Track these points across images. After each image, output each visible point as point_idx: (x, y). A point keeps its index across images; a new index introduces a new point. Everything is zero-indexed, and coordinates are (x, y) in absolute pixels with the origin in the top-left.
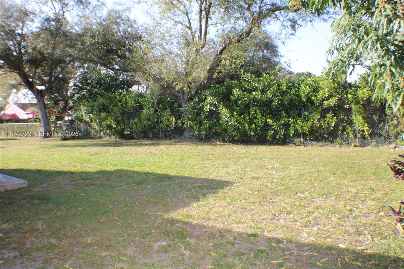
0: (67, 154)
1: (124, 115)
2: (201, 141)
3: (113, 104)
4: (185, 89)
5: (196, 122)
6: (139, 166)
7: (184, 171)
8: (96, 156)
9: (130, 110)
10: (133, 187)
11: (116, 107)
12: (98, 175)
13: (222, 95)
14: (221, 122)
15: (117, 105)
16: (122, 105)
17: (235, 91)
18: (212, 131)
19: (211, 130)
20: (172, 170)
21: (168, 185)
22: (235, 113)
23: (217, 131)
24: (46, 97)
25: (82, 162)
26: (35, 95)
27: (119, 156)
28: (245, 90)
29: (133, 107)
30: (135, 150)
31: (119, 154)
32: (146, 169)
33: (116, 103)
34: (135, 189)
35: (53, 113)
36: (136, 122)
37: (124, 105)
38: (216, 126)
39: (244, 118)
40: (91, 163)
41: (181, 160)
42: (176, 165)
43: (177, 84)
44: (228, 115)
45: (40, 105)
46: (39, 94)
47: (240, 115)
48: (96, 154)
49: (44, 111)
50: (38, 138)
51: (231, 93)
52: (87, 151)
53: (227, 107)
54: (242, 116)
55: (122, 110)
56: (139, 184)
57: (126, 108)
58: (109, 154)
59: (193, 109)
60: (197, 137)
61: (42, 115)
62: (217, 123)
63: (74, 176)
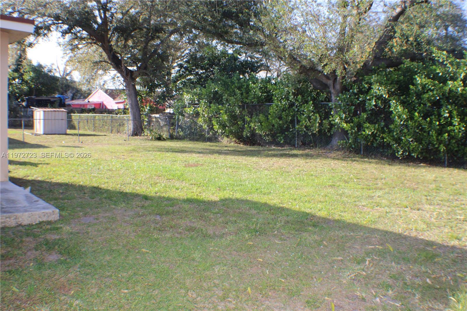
0: (153, 161)
1: (244, 109)
2: (357, 154)
3: (228, 92)
4: (338, 72)
5: (352, 125)
6: (261, 192)
7: (342, 209)
8: (194, 168)
9: (253, 102)
10: (247, 240)
11: (233, 96)
12: (187, 206)
13: (397, 84)
14: (392, 126)
15: (235, 94)
16: (242, 94)
17: (418, 79)
18: (376, 140)
19: (374, 138)
20: (320, 206)
21: (316, 241)
22: (416, 114)
23: (385, 140)
24: (138, 79)
25: (171, 177)
26: (123, 76)
27: (230, 170)
28: (436, 77)
29: (258, 98)
30: (257, 163)
31: (230, 167)
32: (274, 200)
33: (234, 91)
34: (251, 246)
35: (146, 102)
36: (262, 120)
37: (244, 94)
38: (384, 132)
39: (431, 122)
40: (183, 181)
41: (332, 186)
42: (326, 196)
43: (326, 65)
44: (405, 116)
45: (129, 90)
46: (129, 76)
47: (425, 118)
48: (196, 165)
49: (133, 99)
50: (125, 136)
51: (412, 81)
52: (184, 159)
53: (403, 103)
54: (428, 119)
55: (242, 102)
56: (260, 235)
57: (247, 98)
58: (215, 166)
59: (348, 105)
60: (352, 148)
61: (131, 105)
62: (385, 128)
63: (147, 203)
